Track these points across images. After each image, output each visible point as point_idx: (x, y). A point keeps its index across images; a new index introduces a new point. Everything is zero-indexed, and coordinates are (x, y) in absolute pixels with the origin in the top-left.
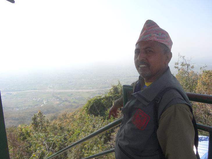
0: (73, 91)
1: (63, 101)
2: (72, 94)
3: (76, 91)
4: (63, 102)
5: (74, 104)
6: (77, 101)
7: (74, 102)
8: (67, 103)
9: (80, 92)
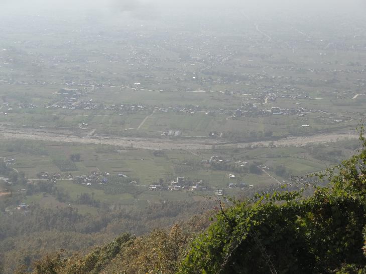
0: (84, 141)
1: (32, 190)
2: (76, 158)
3: (97, 142)
4: (29, 193)
5: (82, 210)
6: (99, 195)
7: (85, 200)
8: (49, 203)
9: (120, 148)
